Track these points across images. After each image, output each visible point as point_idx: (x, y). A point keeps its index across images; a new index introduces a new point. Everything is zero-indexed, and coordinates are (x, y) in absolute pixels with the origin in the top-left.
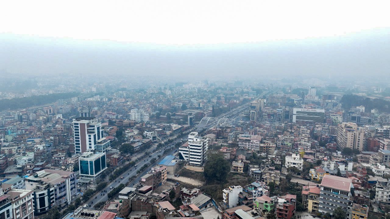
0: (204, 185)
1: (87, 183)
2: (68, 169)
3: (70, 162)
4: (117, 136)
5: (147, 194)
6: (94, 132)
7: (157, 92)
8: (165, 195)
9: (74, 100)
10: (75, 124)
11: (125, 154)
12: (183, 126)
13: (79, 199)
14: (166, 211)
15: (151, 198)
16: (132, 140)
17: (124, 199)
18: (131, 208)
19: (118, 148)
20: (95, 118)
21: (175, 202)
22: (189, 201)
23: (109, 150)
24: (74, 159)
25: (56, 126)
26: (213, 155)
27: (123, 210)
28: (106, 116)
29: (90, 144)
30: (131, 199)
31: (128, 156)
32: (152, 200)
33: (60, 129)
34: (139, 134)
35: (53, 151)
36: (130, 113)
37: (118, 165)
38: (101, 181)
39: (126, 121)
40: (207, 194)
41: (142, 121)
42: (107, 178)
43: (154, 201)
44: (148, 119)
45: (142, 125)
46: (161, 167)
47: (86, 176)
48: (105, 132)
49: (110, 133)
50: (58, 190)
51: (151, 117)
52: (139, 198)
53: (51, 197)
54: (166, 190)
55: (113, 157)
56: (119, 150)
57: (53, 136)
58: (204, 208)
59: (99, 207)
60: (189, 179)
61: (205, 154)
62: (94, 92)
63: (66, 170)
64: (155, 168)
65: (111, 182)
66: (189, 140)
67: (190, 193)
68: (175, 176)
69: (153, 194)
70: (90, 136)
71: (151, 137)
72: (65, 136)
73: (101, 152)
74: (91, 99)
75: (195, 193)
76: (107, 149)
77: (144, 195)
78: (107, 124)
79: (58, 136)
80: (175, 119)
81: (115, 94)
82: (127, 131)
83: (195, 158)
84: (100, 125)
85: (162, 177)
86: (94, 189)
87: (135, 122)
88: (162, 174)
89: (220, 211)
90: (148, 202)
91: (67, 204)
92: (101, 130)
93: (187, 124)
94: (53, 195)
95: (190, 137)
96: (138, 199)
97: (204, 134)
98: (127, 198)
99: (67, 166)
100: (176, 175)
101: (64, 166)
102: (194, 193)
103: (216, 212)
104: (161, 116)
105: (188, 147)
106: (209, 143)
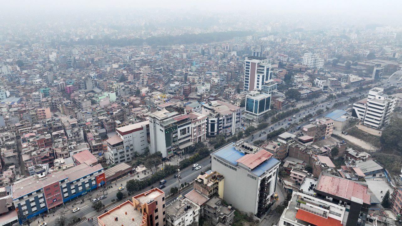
0: (377, 151)
1: (250, 120)
2: (235, 103)
3: (238, 98)
4: (285, 80)
5: (306, 144)
6: (263, 73)
7: (339, 35)
8: (327, 151)
9: (249, 38)
10: (247, 62)
11: (290, 100)
12: (365, 78)
13: (242, 132)
14: (325, 166)
15: (310, 149)
16: (300, 86)
17: (282, 143)
18: (288, 153)
19: (284, 92)
20: (266, 59)
21: (336, 160)
22: (354, 163)
23: (275, 93)
24: (242, 96)
25: (230, 62)
26: (399, 119)
27: (280, 153)
28: (277, 57)
29: (258, 84)
30: (289, 145)
31: (293, 102)
32: (311, 151)
33: (233, 66)
34: (309, 81)
35: (225, 85)
36: (302, 57)
37: (281, 109)
38: (263, 120)
39: (297, 65)
40: (379, 162)
41: (315, 68)
42: (269, 120)
43: (313, 153)
44: (322, 66)
45: (314, 71)
46: (327, 120)
47: (250, 114)
48: (274, 74)
49: (278, 76)
50: (225, 120)
51: (327, 64)
52: (298, 145)
53: (220, 125)
54: (329, 146)
55: (278, 101)
56: (284, 95)
57: (227, 72)
58: (371, 176)
59: (258, 144)
60: (359, 140)
61: (388, 116)
62: (269, 31)
63: (234, 105)
64: (320, 119)
65: (272, 124)
66: (369, 97)
67: (357, 155)
68: (342, 133)
69: (312, 146)
70: (259, 76)
71: (321, 86)
72: (237, 73)
73: (267, 93)
74: (265, 39)
75: (364, 157)
76: (273, 91)
77: (304, 144)
78: (277, 66)
79: (231, 72)
80: (356, 70)
81: (290, 35)
82: (296, 76)
83: (373, 119)
84: (270, 66)
85: (327, 131)
86: (256, 127)
87: (307, 67)
88: (327, 128)
89: (392, 185)
90: (306, 152)
91: (231, 134)
92: (270, 72)
93: (371, 77)
94: (221, 123)
95: (371, 92)
96: (297, 147)
97: (392, 92)
98: (286, 143)
99: (235, 101)
100: (344, 132)
101: (233, 100)
102: (362, 157)
103: (386, 185)
104: (339, 64)
105: (365, 105)
106: (397, 104)
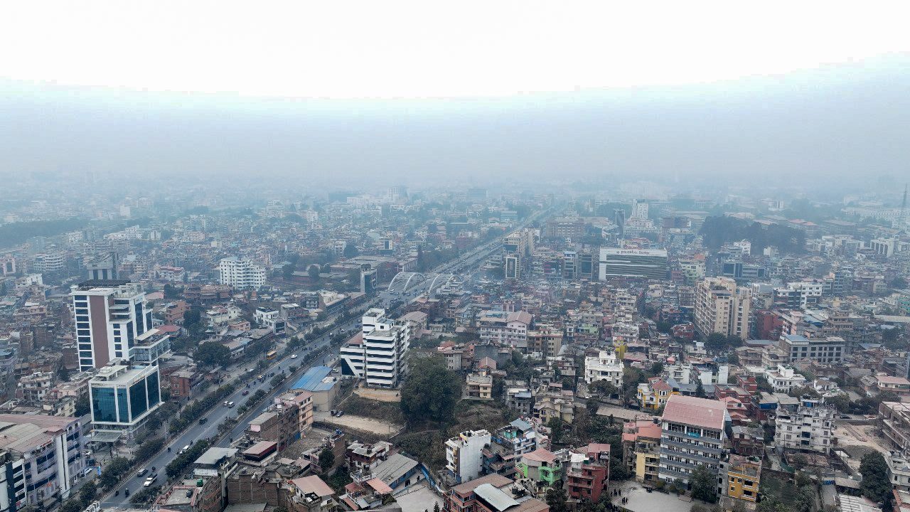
0: (403, 432)
1: (111, 444)
2: (60, 410)
3: (65, 394)
4: (186, 325)
5: (264, 463)
6: (127, 317)
7: (284, 216)
8: (310, 462)
9: (74, 237)
10: (77, 297)
11: (208, 369)
12: (350, 294)
13: (92, 484)
14: (312, 498)
15: (275, 471)
16: (223, 333)
17: (208, 478)
18: (226, 498)
19: (191, 354)
20: (130, 282)
21: (333, 477)
22: (367, 471)
23: (166, 360)
24: (75, 386)
25: (27, 304)
26: (421, 360)
27: (207, 504)
28: (158, 276)
29: (118, 347)
30: (226, 476)
31: (216, 373)
32: (278, 475)
33: (38, 312)
34: (242, 318)
35: (18, 367)
36: (217, 268)
37: (190, 394)
38: (148, 435)
39: (208, 288)
40: (410, 453)
41: (249, 288)
42: (165, 430)
43: (282, 477)
44: (263, 281)
45: (250, 295)
46: (297, 394)
47: (109, 427)
48: (157, 316)
49: (168, 318)
50: (34, 466)
51: (272, 277)
52: (245, 472)
53: (17, 484)
54: (312, 450)
55: (178, 377)
56: (191, 359)
57: (18, 331)
58: (402, 487)
59: (145, 499)
60: (366, 419)
61: (402, 359)
62: (125, 217)
63: (56, 415)
64: (283, 397)
65: (173, 437)
66: (365, 329)
67: (369, 452)
68: (333, 414)
69: (279, 461)
70: (116, 326)
71: (271, 324)
72: (51, 328)
73: (147, 365)
74: (119, 235)
75: (381, 451)
76: (160, 357)
77: (258, 464)
78: (160, 295)
79: (32, 329)
80: (330, 280)
81: (179, 223)
82: (212, 313)
83: (380, 371)
84: (143, 298)
85: (301, 420)
86: (130, 457)
87: (232, 289)
88: (301, 412)
89: (440, 490)
90: (267, 481)
91: (60, 499)
92: (145, 312)
93: (359, 291)
94: (21, 477)
95: (366, 320)
96: (244, 475)
97: (399, 313)
98: (216, 474)
99: (58, 402)
100: (335, 411)
101: (51, 404)
102: (378, 452)
103: (431, 495)
104: (296, 273)
105: (361, 346)
106: (411, 332)
